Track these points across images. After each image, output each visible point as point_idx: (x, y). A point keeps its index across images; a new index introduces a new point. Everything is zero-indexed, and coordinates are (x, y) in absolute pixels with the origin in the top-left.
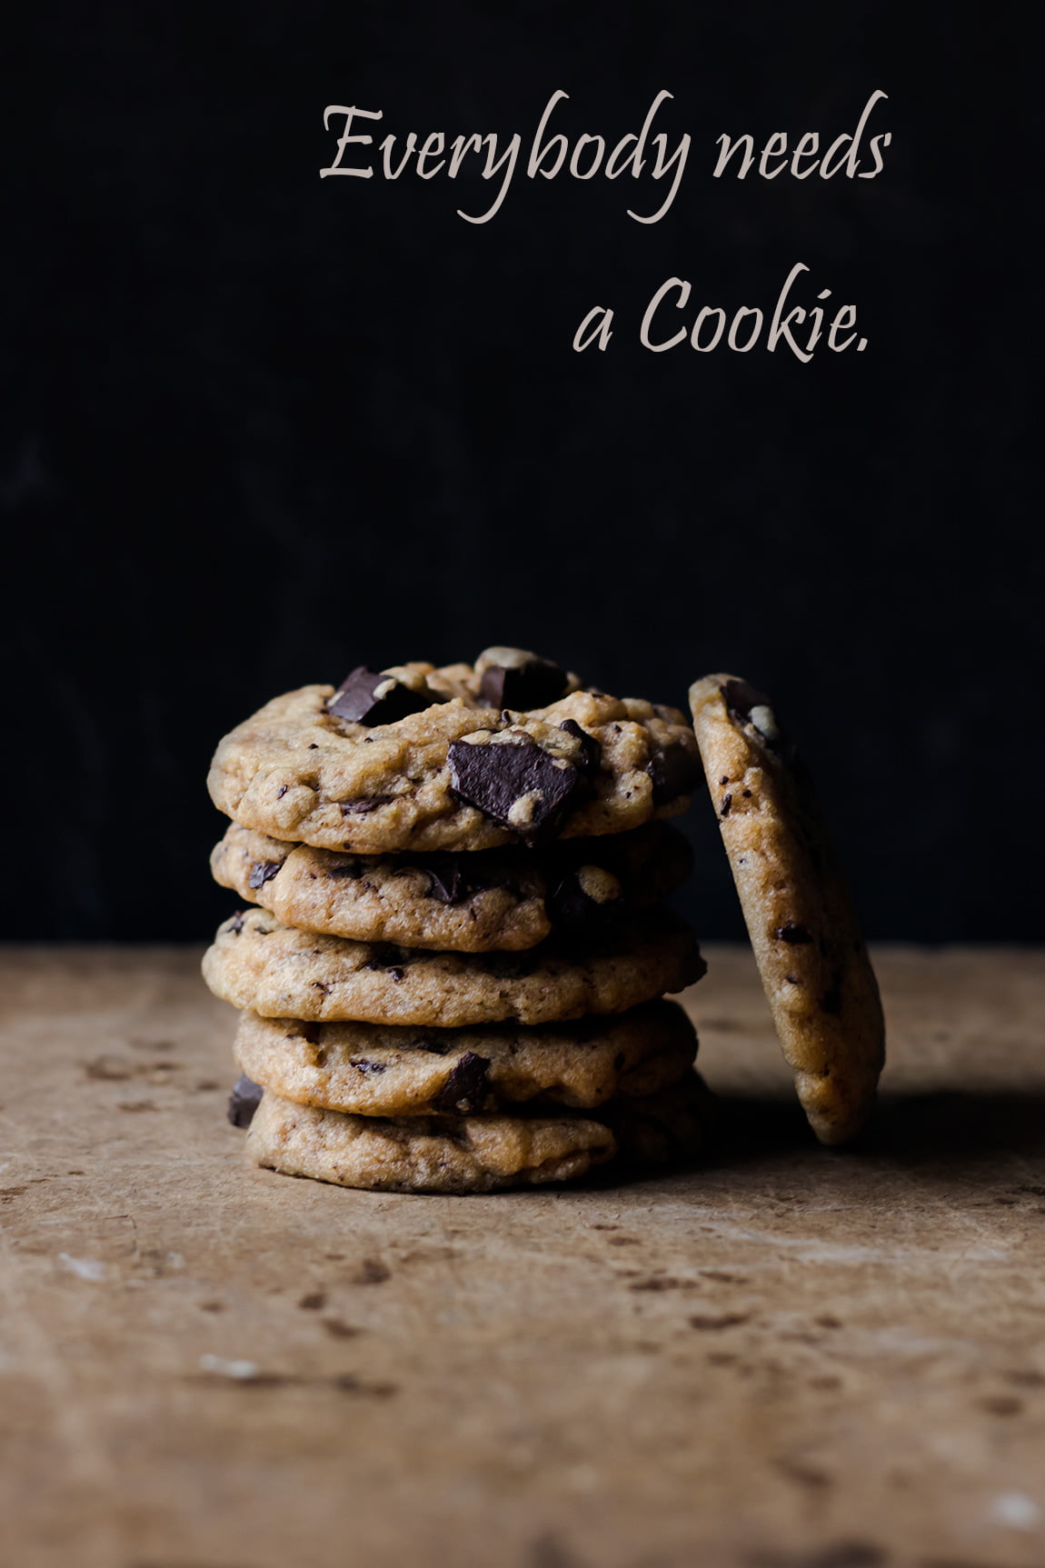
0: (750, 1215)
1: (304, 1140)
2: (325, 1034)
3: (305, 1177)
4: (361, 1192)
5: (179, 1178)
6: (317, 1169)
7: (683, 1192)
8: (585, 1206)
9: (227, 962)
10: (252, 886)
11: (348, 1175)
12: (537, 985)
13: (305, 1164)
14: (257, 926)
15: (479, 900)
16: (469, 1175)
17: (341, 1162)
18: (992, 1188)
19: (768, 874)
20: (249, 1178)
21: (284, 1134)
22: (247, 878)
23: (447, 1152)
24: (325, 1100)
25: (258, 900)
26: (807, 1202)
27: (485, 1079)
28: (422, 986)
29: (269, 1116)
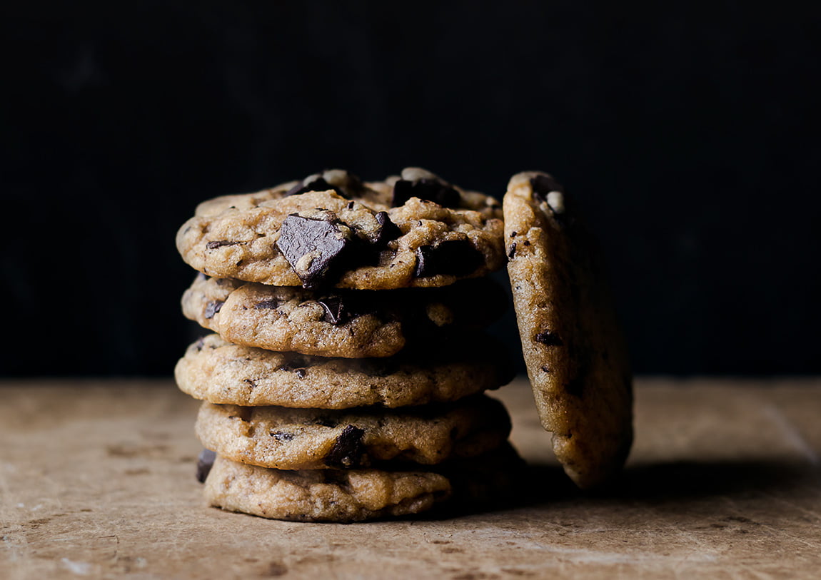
0: (542, 534)
1: (240, 487)
2: (255, 416)
3: (241, 513)
4: (277, 522)
5: (156, 513)
6: (248, 506)
7: (498, 521)
8: (429, 530)
9: (189, 367)
10: (207, 317)
11: (269, 510)
12: (396, 381)
13: (241, 503)
14: (211, 345)
15: (356, 322)
16: (351, 509)
17: (264, 501)
18: (710, 518)
19: (534, 297)
20: (203, 513)
21: (227, 484)
22: (204, 312)
23: (336, 493)
24: (253, 459)
25: (211, 326)
26: (582, 527)
27: (361, 443)
28: (318, 381)
29: (218, 472)
